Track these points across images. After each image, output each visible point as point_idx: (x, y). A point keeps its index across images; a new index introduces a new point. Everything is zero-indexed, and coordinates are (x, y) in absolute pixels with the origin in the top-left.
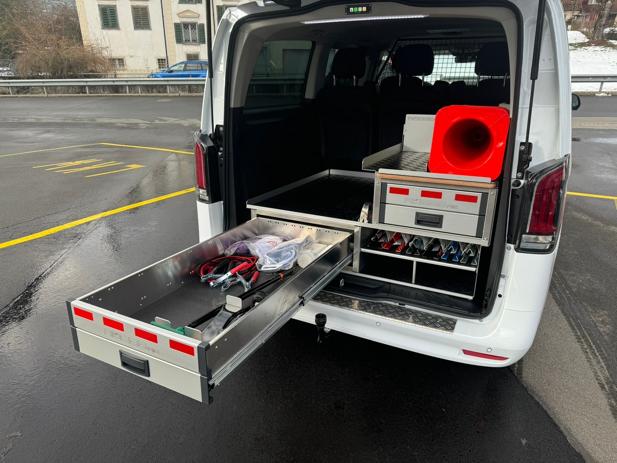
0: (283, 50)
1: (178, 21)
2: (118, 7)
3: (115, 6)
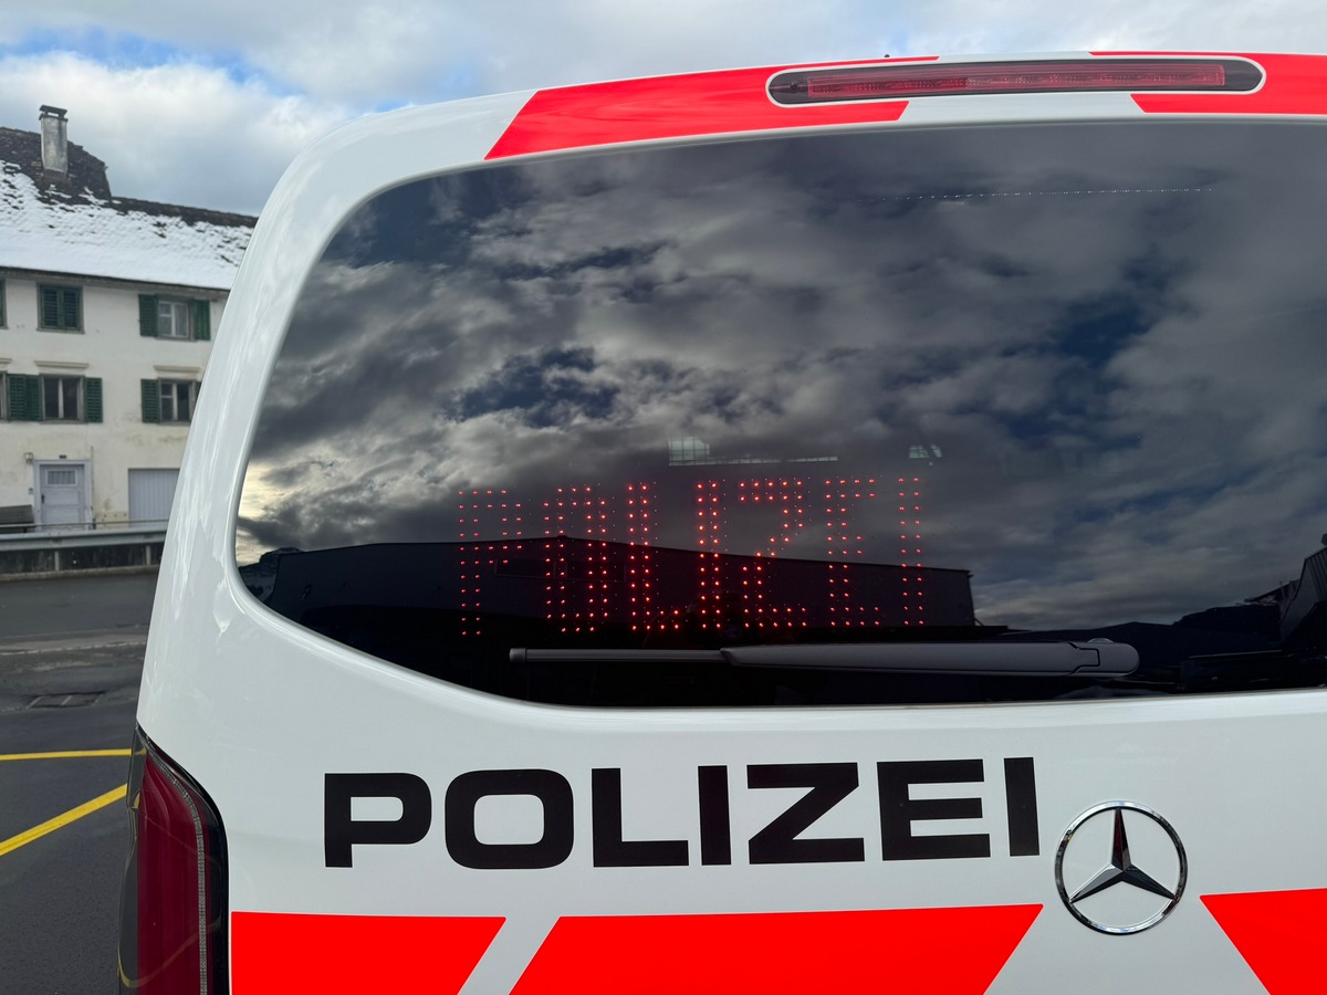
0: (130, 470)
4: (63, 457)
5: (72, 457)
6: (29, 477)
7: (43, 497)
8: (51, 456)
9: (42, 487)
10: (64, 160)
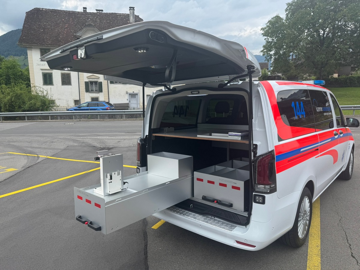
0: (147, 95)
1: (87, 80)
2: (53, 74)
3: (52, 73)
4: (133, 92)
5: (135, 92)
6: (127, 97)
7: (130, 101)
8: (131, 92)
9: (129, 99)
10: (134, 20)
